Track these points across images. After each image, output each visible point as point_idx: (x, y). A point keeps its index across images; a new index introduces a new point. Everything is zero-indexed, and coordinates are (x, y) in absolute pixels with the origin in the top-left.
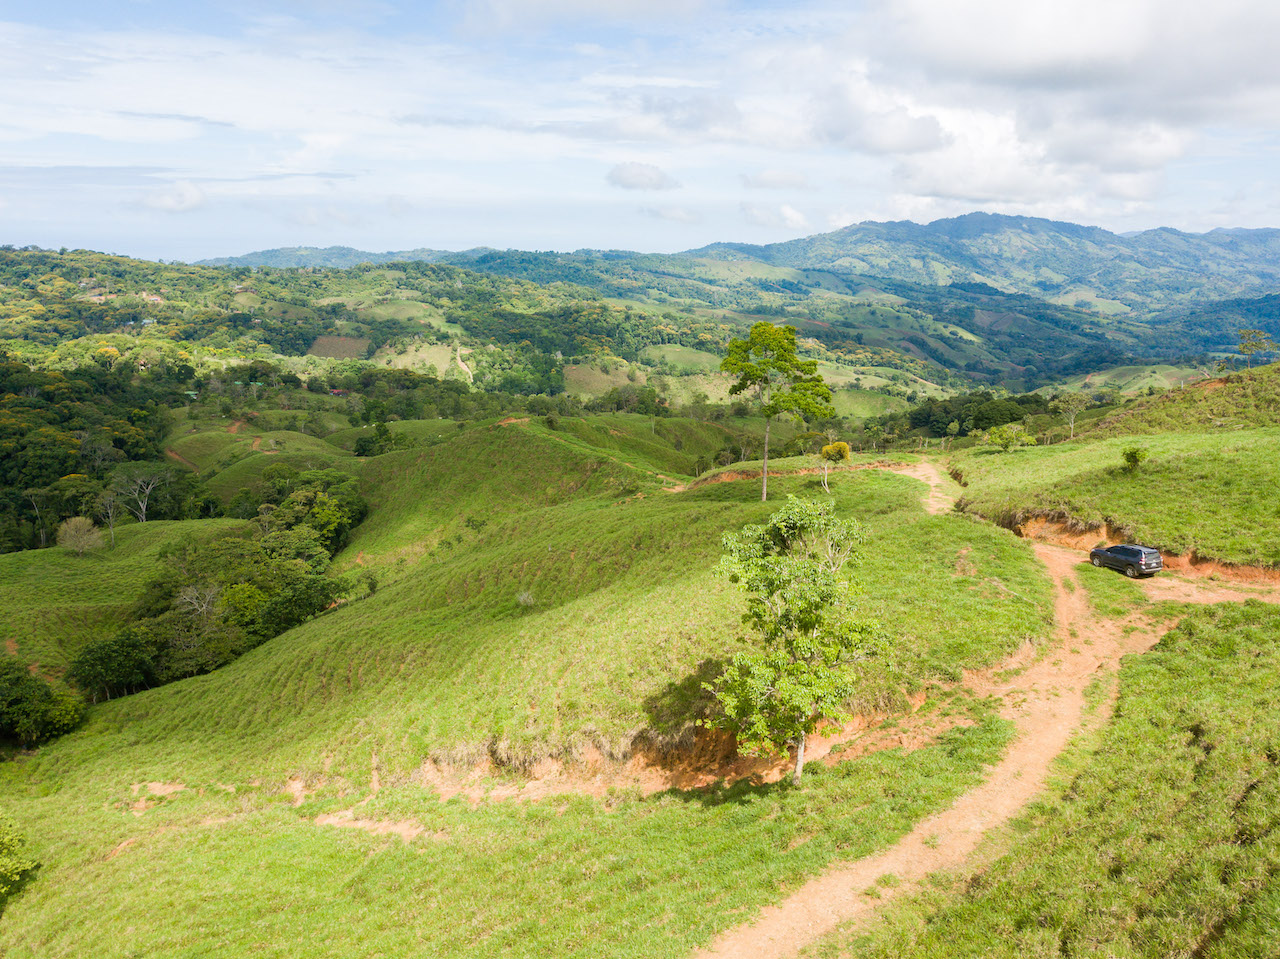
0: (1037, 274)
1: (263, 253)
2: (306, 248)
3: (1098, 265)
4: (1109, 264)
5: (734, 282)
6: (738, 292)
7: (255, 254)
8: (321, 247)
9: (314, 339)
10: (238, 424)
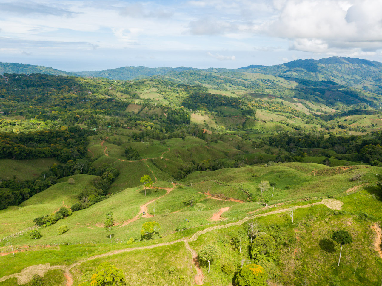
0: (352, 77)
1: (121, 68)
2: (132, 67)
3: (373, 74)
4: (377, 74)
5: (253, 80)
6: (254, 84)
7: (118, 68)
8: (136, 66)
9: (128, 105)
10: (103, 141)
